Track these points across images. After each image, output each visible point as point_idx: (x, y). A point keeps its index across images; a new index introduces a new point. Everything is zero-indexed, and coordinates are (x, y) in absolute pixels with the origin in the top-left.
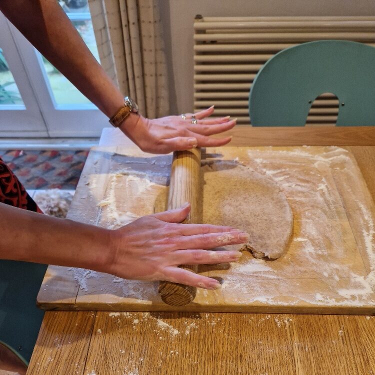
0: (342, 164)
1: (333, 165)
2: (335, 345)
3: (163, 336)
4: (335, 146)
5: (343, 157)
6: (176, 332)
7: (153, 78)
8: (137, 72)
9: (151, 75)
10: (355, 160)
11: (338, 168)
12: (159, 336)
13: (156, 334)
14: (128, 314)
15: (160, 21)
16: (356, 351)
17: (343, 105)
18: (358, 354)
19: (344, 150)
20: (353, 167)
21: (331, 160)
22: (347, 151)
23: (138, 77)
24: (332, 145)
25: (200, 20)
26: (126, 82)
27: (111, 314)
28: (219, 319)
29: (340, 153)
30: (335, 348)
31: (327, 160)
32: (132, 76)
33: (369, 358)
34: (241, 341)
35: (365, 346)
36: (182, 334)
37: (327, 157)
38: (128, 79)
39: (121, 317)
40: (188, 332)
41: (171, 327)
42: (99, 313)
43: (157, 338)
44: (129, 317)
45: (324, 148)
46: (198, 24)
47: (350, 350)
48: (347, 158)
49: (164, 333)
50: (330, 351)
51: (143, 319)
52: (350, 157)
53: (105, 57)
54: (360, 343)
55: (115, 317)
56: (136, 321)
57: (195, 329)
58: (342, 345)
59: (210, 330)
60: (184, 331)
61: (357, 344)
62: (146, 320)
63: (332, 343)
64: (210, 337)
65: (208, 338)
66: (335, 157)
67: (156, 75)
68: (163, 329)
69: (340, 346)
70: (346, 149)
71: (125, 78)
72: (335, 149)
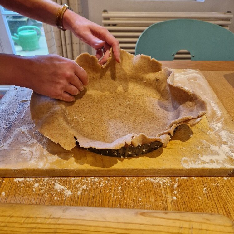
0: (195, 79)
1: (189, 79)
2: (201, 200)
3: (58, 197)
4: (189, 68)
5: (195, 74)
6: (70, 193)
7: (78, 45)
8: (68, 41)
9: (77, 44)
10: (203, 76)
11: (193, 81)
12: (54, 197)
13: (52, 195)
14: (31, 179)
15: (82, 12)
16: (219, 204)
17: (193, 57)
18: (221, 207)
19: (196, 71)
20: (203, 80)
21: (188, 76)
22: (198, 72)
23: (68, 44)
24: (188, 68)
25: (106, 12)
26: (61, 46)
27: (17, 180)
28: (106, 182)
29: (193, 73)
30: (202, 203)
31: (185, 76)
32: (65, 43)
33: (230, 210)
34: (124, 199)
35: (226, 200)
36: (74, 195)
37: (185, 74)
38: (62, 45)
39: (24, 182)
40: (79, 193)
41: (66, 188)
42: (6, 179)
43: (53, 198)
44: (31, 181)
45: (182, 70)
46: (105, 15)
47: (214, 204)
48: (198, 75)
49: (59, 194)
50: (198, 205)
51: (43, 183)
52: (200, 74)
53: (48, 32)
54: (221, 198)
55: (19, 182)
56: (37, 185)
57: (86, 190)
58: (207, 200)
59: (99, 190)
60: (77, 192)
61: (219, 199)
62: (45, 184)
63: (199, 199)
64: (98, 196)
65: (96, 197)
66: (190, 75)
67: (80, 44)
68: (58, 191)
69: (205, 201)
70: (197, 70)
71: (60, 45)
72: (190, 71)
